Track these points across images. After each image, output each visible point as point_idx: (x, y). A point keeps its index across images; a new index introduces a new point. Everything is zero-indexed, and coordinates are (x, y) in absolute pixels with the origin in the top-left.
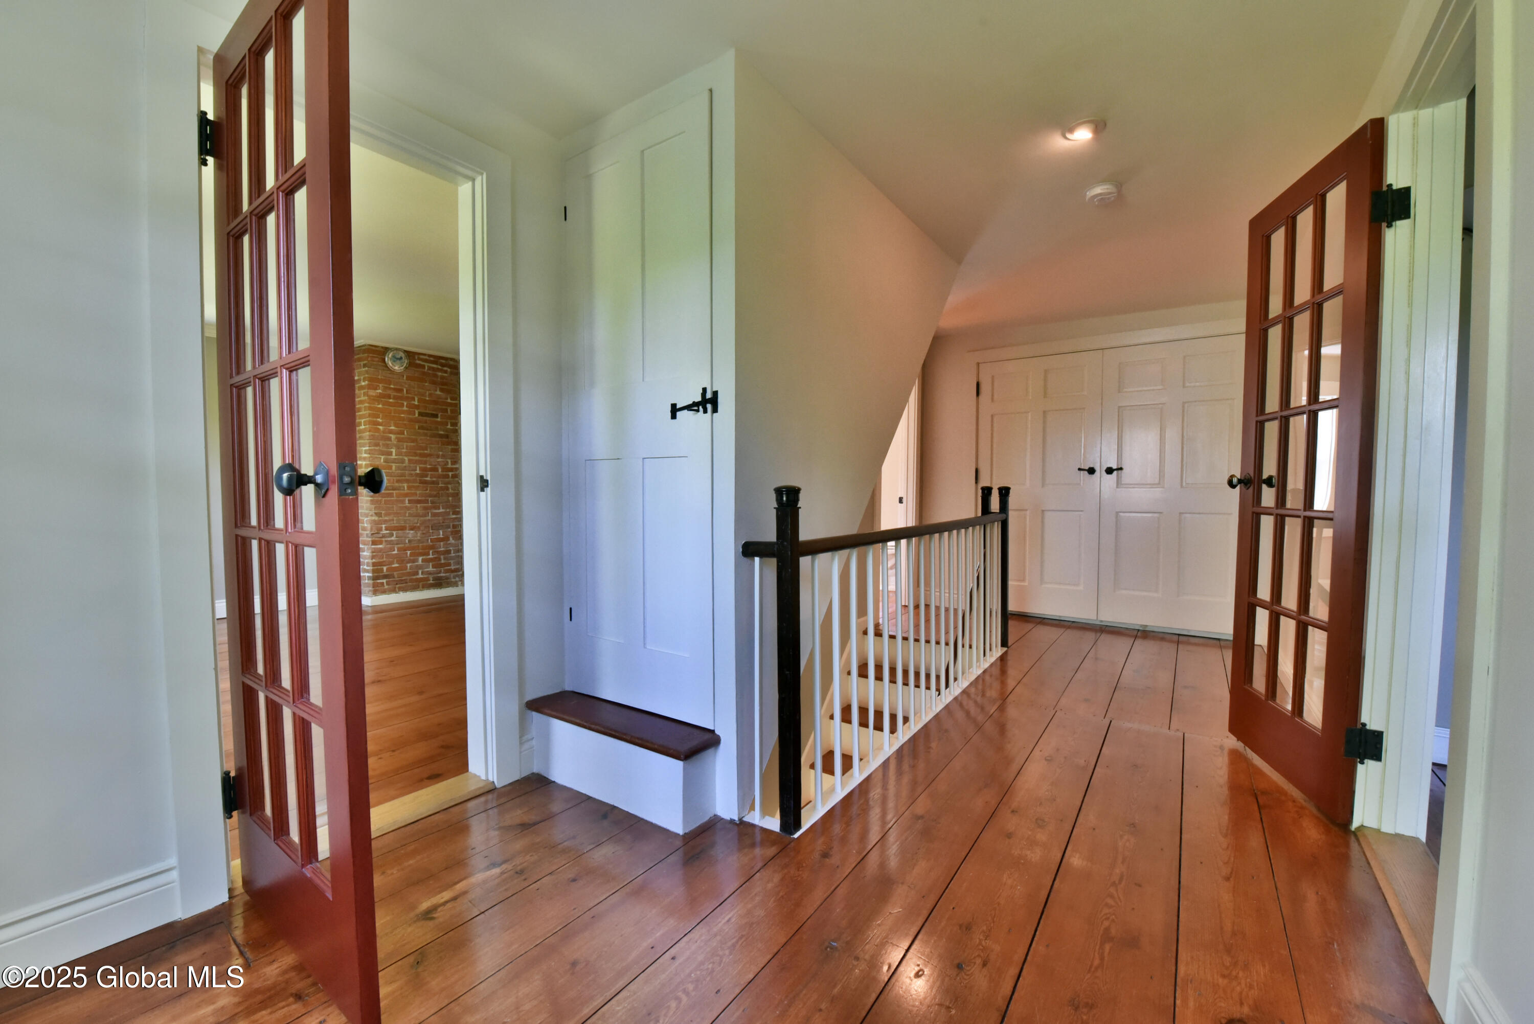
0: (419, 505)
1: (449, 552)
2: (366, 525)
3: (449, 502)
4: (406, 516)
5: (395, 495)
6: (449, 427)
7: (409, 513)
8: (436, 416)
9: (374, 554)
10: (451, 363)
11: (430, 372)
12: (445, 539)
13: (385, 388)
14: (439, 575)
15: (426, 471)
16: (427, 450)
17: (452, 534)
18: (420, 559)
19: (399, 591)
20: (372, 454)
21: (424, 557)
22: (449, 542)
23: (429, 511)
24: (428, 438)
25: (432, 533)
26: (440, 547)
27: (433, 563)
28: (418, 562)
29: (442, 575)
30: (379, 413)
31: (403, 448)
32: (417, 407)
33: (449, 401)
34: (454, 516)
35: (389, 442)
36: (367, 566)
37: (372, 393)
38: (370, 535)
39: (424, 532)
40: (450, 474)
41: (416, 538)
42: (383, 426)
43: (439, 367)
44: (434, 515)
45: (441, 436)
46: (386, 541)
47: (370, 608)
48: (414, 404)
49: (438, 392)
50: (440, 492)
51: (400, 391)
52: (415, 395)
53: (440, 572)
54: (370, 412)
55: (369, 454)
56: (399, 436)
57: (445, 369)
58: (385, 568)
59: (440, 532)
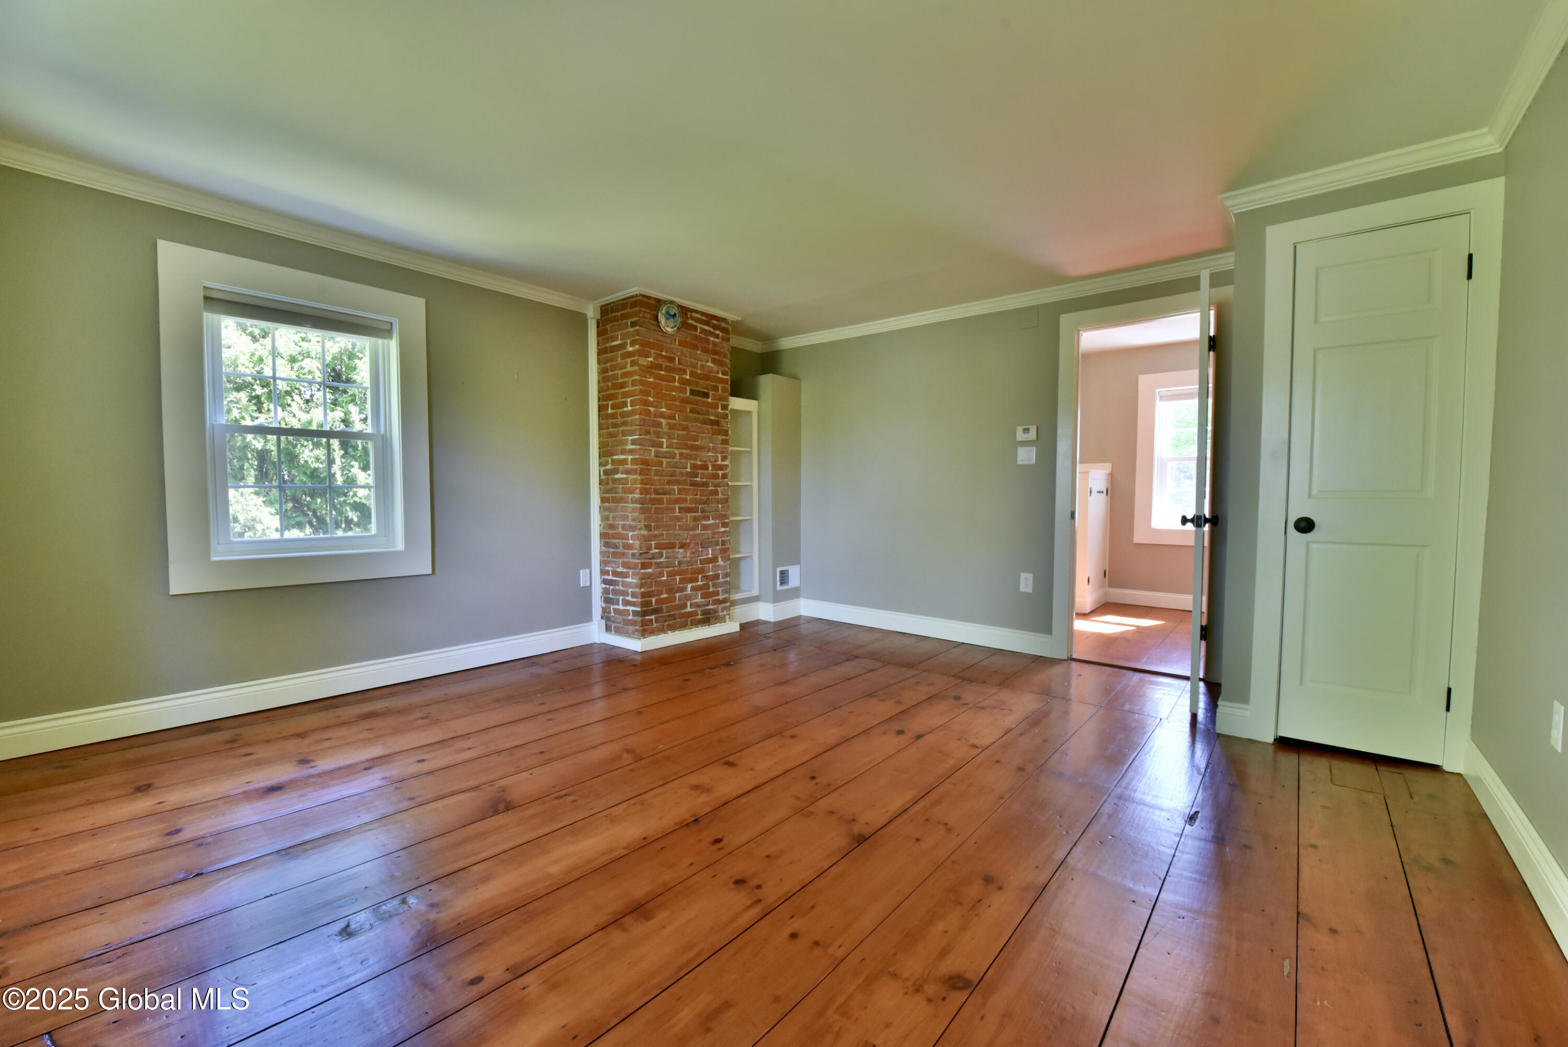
0: (689, 515)
1: (716, 577)
2: (631, 542)
3: (719, 511)
4: (676, 530)
5: (665, 500)
6: (719, 410)
7: (679, 525)
8: (706, 395)
9: (643, 581)
10: (723, 325)
11: (702, 335)
12: (714, 560)
13: (658, 356)
14: (707, 608)
15: (696, 469)
16: (698, 441)
17: (721, 553)
18: (689, 586)
19: (668, 630)
20: (643, 445)
21: (693, 584)
22: (717, 564)
23: (699, 522)
24: (699, 425)
25: (702, 551)
26: (709, 572)
27: (702, 591)
28: (686, 591)
29: (711, 607)
30: (650, 389)
31: (674, 439)
32: (688, 382)
33: (720, 375)
34: (723, 529)
35: (660, 430)
36: (632, 597)
37: (644, 361)
38: (637, 555)
39: (694, 550)
40: (720, 473)
41: (685, 559)
42: (653, 407)
43: (712, 330)
44: (705, 528)
45: (713, 423)
46: (656, 563)
47: (638, 657)
48: (685, 379)
49: (710, 364)
50: (710, 498)
51: (671, 359)
52: (687, 366)
53: (708, 604)
54: (641, 387)
55: (639, 445)
56: (669, 421)
57: (717, 332)
58: (654, 600)
59: (708, 551)
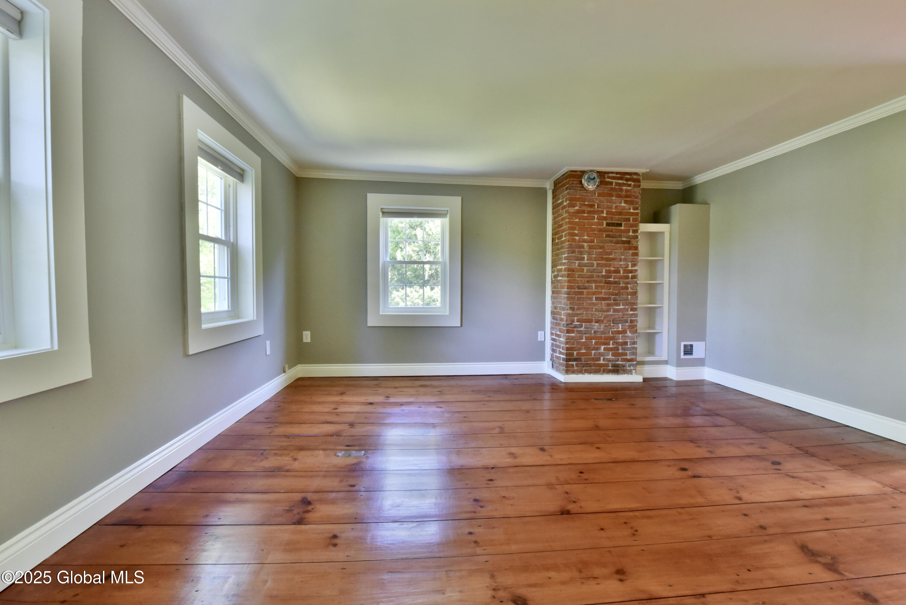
0: (603, 302)
1: (626, 343)
2: (563, 317)
3: (628, 300)
4: (593, 311)
5: (585, 293)
6: (631, 234)
7: (595, 308)
8: (620, 225)
9: (568, 340)
10: (635, 177)
11: (617, 187)
12: (624, 332)
13: (581, 205)
14: (617, 363)
15: (610, 273)
16: (611, 255)
17: (629, 328)
18: (603, 347)
19: (585, 373)
20: (570, 260)
21: (605, 346)
22: (626, 335)
23: (611, 307)
24: (613, 244)
25: (613, 326)
26: (619, 339)
27: (613, 352)
28: (600, 350)
29: (619, 363)
30: (576, 226)
31: (593, 255)
32: (605, 219)
33: (632, 211)
34: (632, 312)
35: (582, 250)
36: (562, 350)
37: (572, 210)
38: (565, 325)
39: (607, 325)
40: (630, 275)
41: (600, 330)
42: (578, 236)
43: (625, 182)
44: (615, 311)
45: (624, 242)
46: (577, 331)
47: (562, 385)
48: (603, 216)
49: (623, 204)
50: (621, 291)
51: (592, 206)
52: (604, 208)
53: (618, 360)
54: (569, 225)
55: (568, 260)
56: (590, 244)
57: (629, 183)
58: (575, 353)
59: (619, 326)
